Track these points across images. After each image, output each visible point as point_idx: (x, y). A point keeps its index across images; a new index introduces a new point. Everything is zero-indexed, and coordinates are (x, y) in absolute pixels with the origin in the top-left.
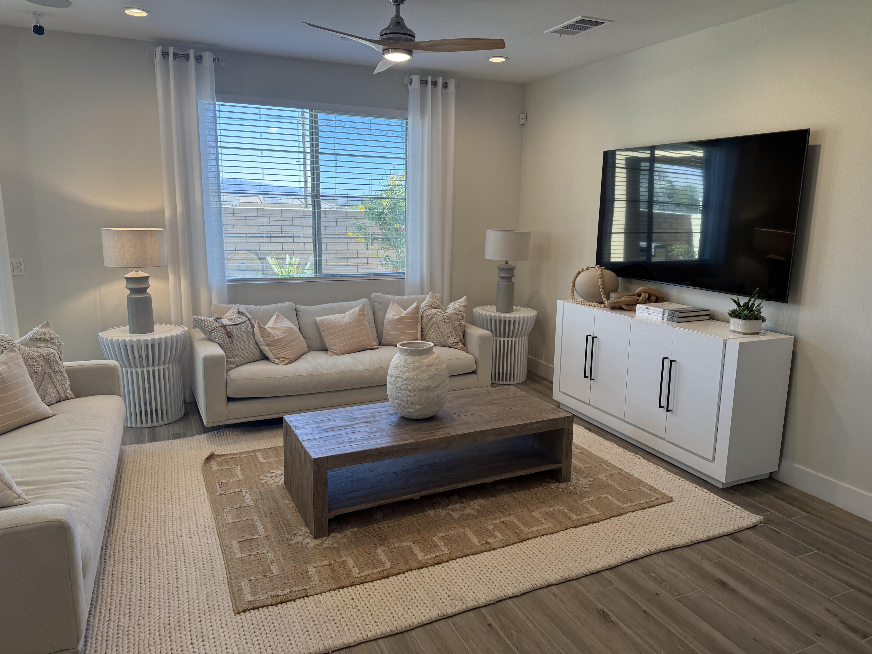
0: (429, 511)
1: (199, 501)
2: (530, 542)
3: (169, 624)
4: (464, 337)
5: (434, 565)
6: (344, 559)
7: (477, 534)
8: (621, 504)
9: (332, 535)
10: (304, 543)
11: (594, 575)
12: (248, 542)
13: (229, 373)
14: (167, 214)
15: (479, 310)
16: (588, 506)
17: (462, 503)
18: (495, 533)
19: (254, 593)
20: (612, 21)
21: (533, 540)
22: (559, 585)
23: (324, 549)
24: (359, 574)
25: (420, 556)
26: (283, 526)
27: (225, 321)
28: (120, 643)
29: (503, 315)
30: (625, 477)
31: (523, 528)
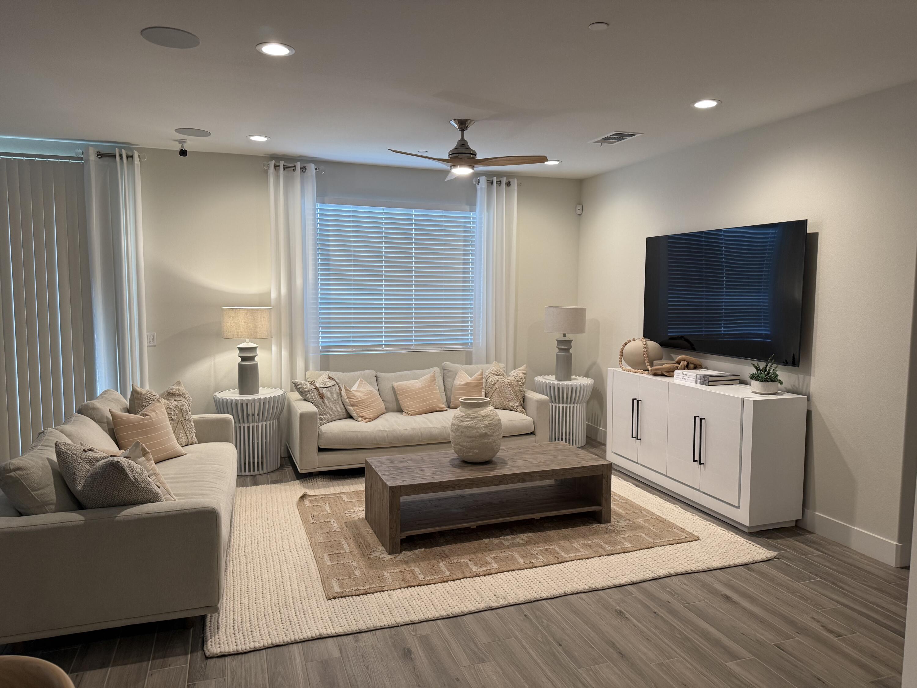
0: (484, 540)
1: (296, 528)
2: (567, 564)
3: (278, 604)
4: (523, 401)
5: (485, 575)
6: (413, 568)
7: (522, 556)
8: (652, 541)
9: (404, 552)
10: (381, 557)
11: (618, 588)
12: (336, 555)
13: (320, 427)
14: (274, 295)
15: (540, 379)
16: (623, 541)
17: (513, 535)
18: (538, 556)
19: (341, 586)
20: (643, 134)
21: (570, 562)
22: (587, 593)
23: (397, 561)
24: (424, 578)
25: (474, 569)
26: (364, 546)
27: (318, 384)
28: (243, 613)
29: (561, 383)
30: (661, 521)
31: (563, 554)
